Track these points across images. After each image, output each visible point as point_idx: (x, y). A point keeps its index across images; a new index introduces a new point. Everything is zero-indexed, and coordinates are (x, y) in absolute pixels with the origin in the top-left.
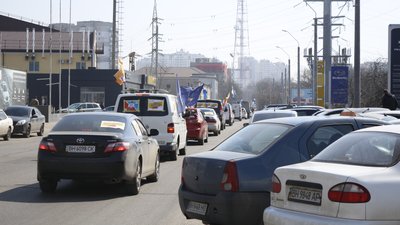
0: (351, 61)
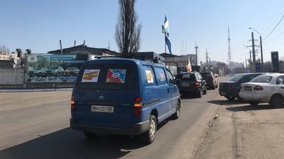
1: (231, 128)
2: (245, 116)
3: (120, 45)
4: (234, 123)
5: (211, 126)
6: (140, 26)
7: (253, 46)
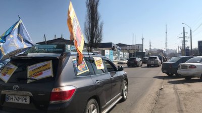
0: (190, 49)
1: (174, 96)
2: (183, 88)
3: (87, 38)
4: (176, 92)
5: (158, 95)
6: (102, 23)
7: (184, 37)
